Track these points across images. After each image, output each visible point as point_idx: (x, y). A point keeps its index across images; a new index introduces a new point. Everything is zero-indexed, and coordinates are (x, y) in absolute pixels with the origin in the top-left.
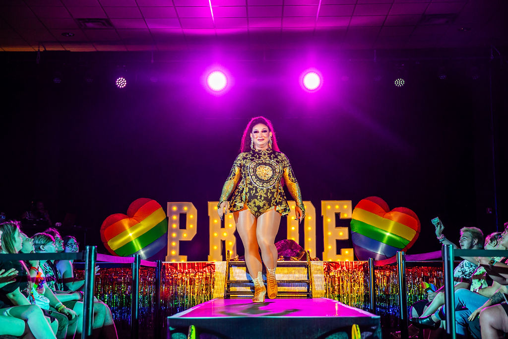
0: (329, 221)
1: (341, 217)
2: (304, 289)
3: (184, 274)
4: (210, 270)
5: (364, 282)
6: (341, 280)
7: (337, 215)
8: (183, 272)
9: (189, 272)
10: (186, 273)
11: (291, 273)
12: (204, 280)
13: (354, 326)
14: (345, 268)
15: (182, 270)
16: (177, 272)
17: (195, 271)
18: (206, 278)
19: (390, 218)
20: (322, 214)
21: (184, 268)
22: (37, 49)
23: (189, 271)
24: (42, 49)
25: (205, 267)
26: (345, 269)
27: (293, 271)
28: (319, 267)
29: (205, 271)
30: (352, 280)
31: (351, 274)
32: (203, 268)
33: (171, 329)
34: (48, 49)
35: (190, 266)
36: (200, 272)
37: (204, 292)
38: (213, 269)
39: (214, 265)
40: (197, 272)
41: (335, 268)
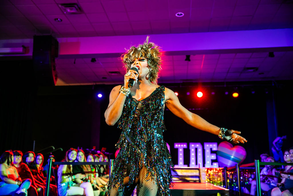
0: (208, 151)
2: (197, 179)
6: (213, 175)
7: (211, 149)
11: (192, 172)
13: (218, 193)
19: (233, 150)
24: (95, 84)
28: (204, 170)
30: (218, 176)
31: (217, 173)
41: (211, 170)
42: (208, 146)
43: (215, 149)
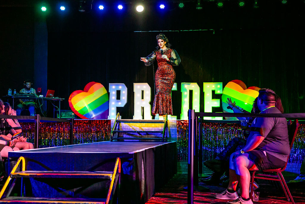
0: (208, 95)
1: (216, 93)
7: (213, 92)
20: (204, 91)
28: (174, 123)
33: (10, 158)
39: (110, 121)
41: (183, 124)
43: (218, 92)
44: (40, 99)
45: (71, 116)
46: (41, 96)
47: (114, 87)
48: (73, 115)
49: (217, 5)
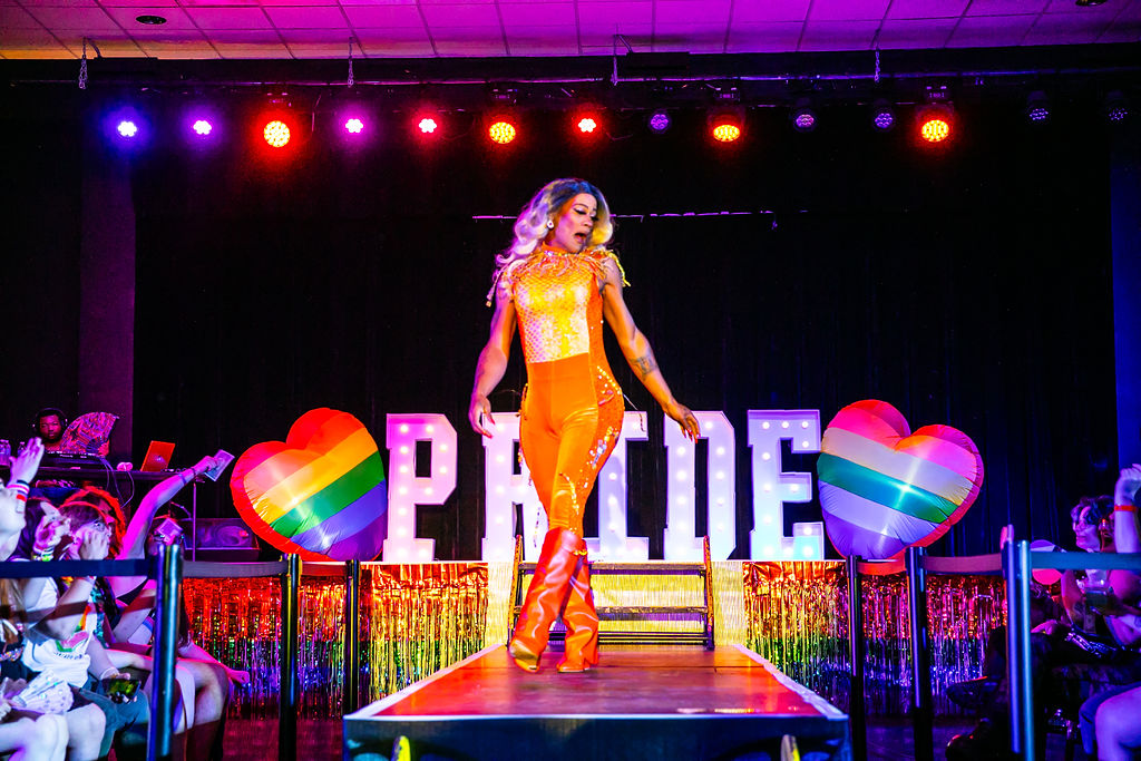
0: (766, 459)
1: (796, 448)
2: (695, 626)
3: (416, 591)
4: (477, 580)
5: (838, 610)
6: (783, 605)
7: (786, 445)
8: (412, 587)
9: (427, 586)
10: (420, 588)
11: (665, 588)
12: (461, 605)
13: (786, 738)
14: (792, 577)
15: (410, 580)
16: (398, 586)
17: (441, 583)
18: (467, 600)
19: (910, 451)
20: (750, 443)
21: (416, 576)
22: (79, 55)
23: (427, 583)
24: (91, 54)
25: (465, 574)
26: (794, 579)
27: (672, 584)
28: (732, 575)
29: (465, 584)
30: (811, 605)
31: (808, 590)
32: (460, 575)
33: (352, 744)
34: (106, 54)
35: (430, 573)
36: (453, 586)
37: (461, 632)
38: (483, 578)
39: (486, 570)
40: (445, 587)
41: (770, 576)
42: (767, 430)
43: (805, 444)
44: (122, 476)
45: (236, 541)
46: (124, 466)
47: (404, 428)
48: (244, 538)
49: (793, 122)
